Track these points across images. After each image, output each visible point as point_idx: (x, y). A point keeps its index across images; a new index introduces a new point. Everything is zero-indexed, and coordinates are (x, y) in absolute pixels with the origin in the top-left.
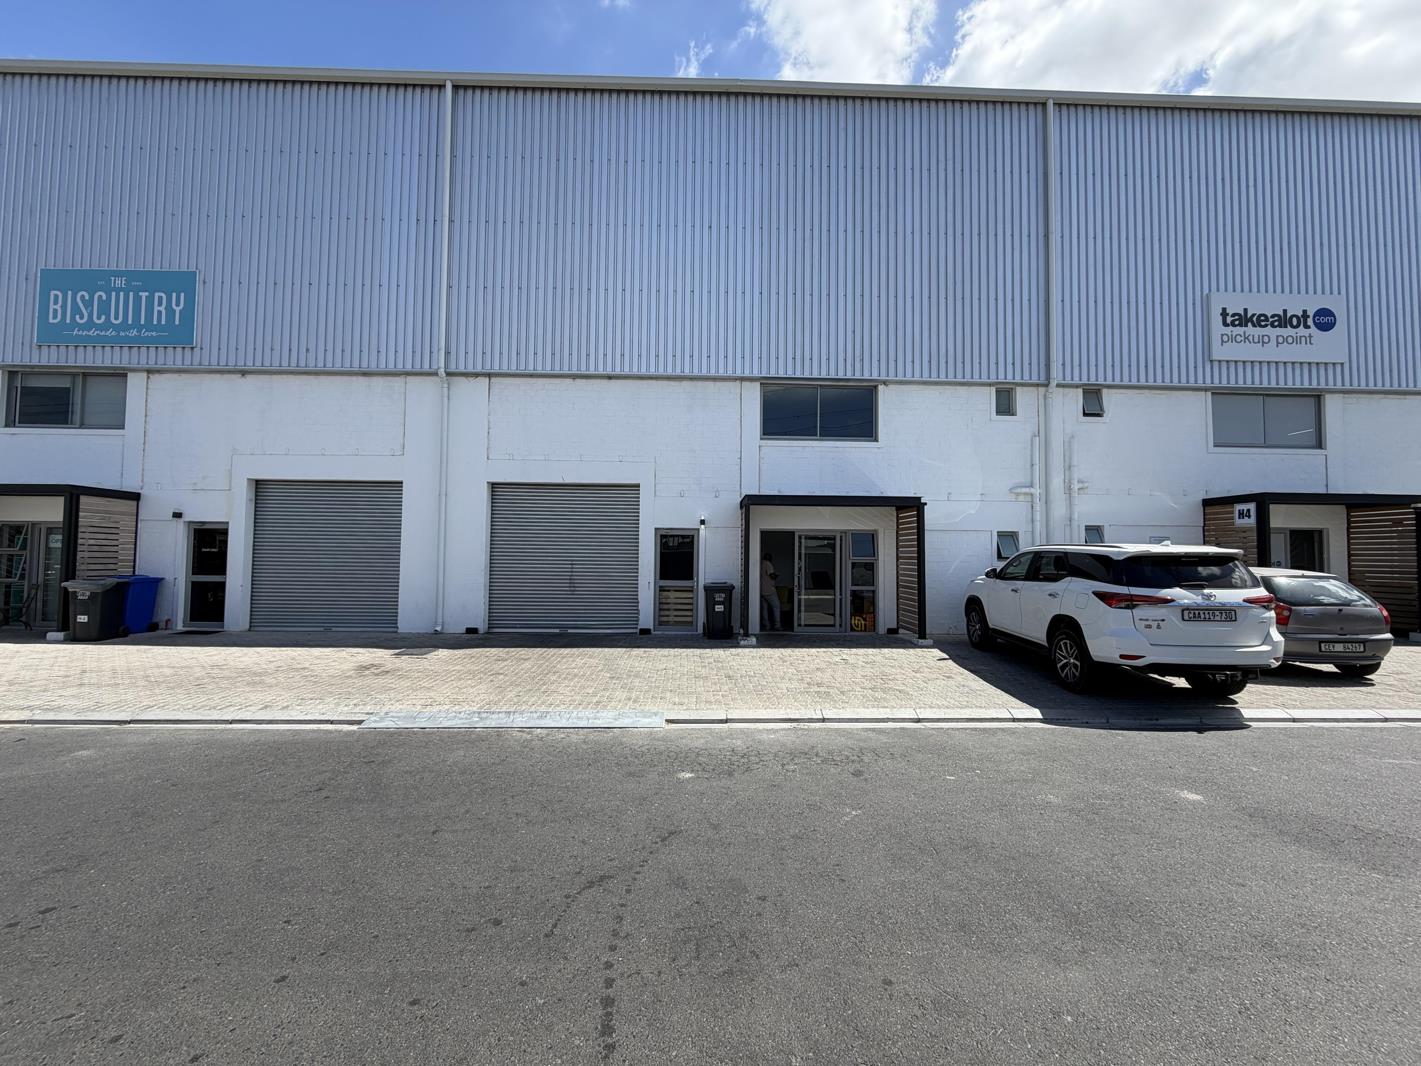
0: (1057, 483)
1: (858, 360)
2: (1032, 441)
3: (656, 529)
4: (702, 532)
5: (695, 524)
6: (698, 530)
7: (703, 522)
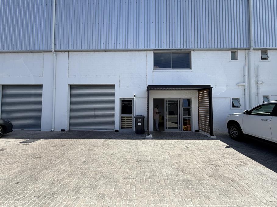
0: (253, 81)
1: (185, 42)
2: (244, 68)
3: (120, 98)
4: (135, 99)
5: (132, 97)
6: (133, 98)
7: (135, 96)
